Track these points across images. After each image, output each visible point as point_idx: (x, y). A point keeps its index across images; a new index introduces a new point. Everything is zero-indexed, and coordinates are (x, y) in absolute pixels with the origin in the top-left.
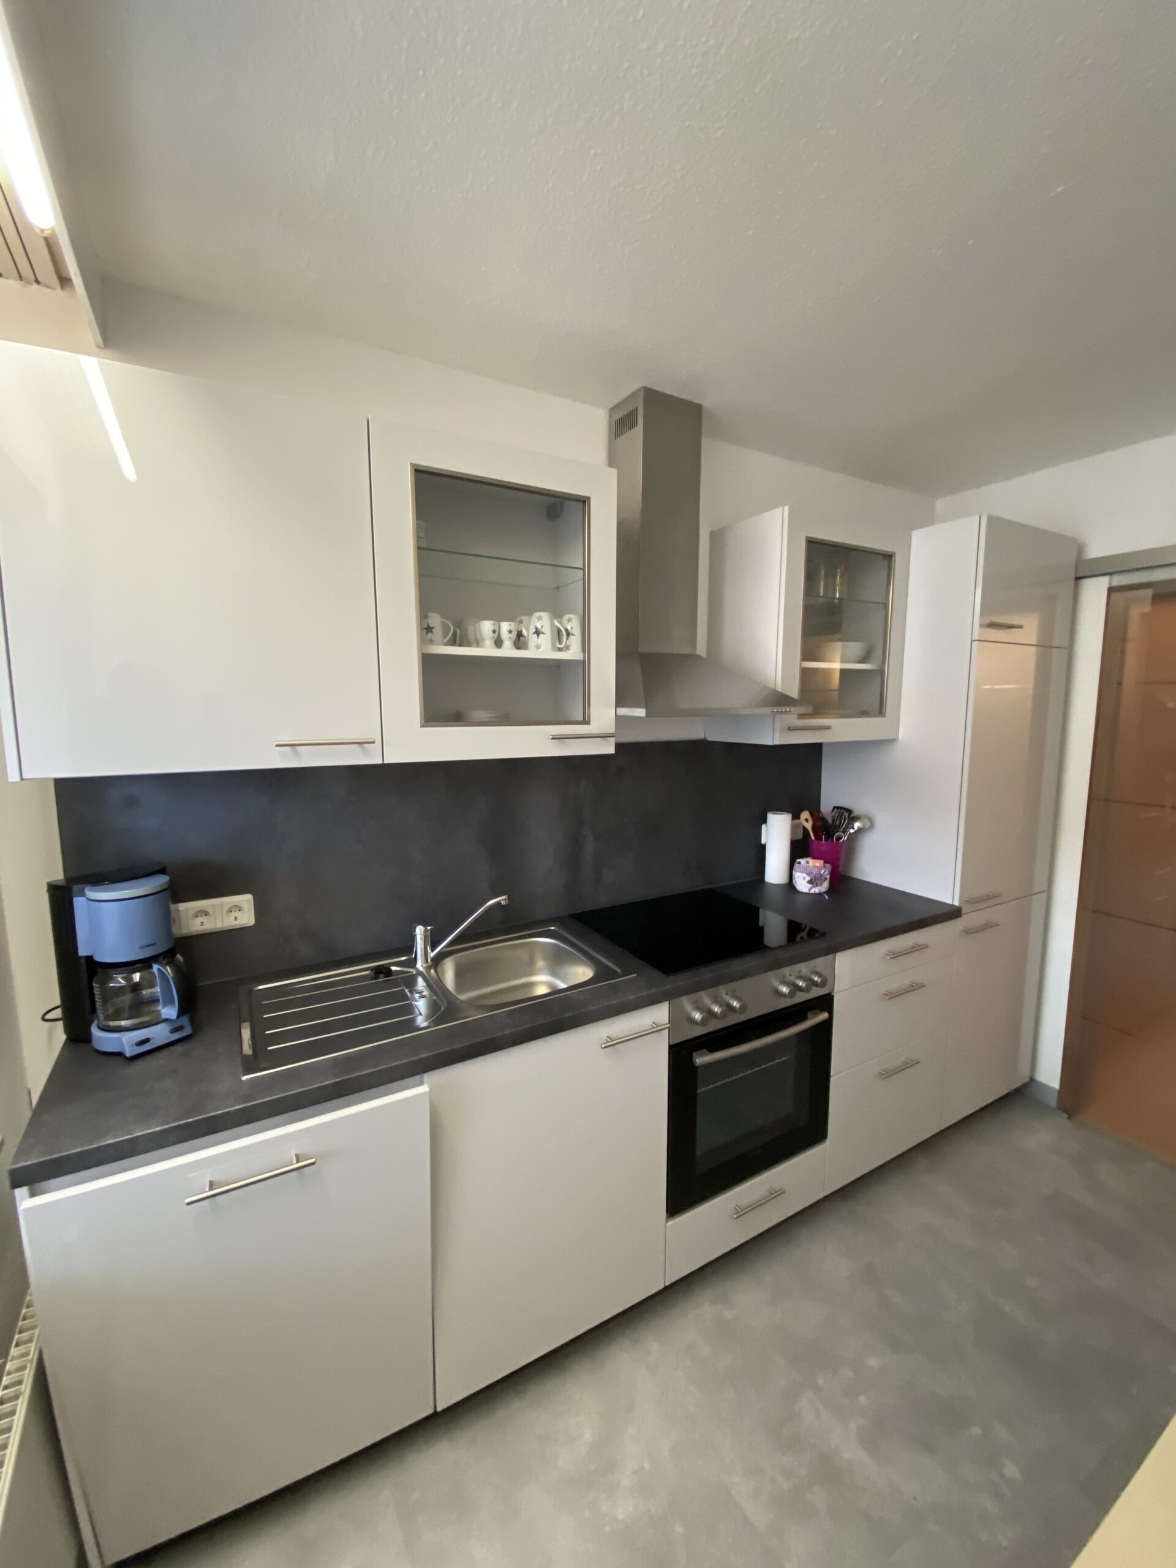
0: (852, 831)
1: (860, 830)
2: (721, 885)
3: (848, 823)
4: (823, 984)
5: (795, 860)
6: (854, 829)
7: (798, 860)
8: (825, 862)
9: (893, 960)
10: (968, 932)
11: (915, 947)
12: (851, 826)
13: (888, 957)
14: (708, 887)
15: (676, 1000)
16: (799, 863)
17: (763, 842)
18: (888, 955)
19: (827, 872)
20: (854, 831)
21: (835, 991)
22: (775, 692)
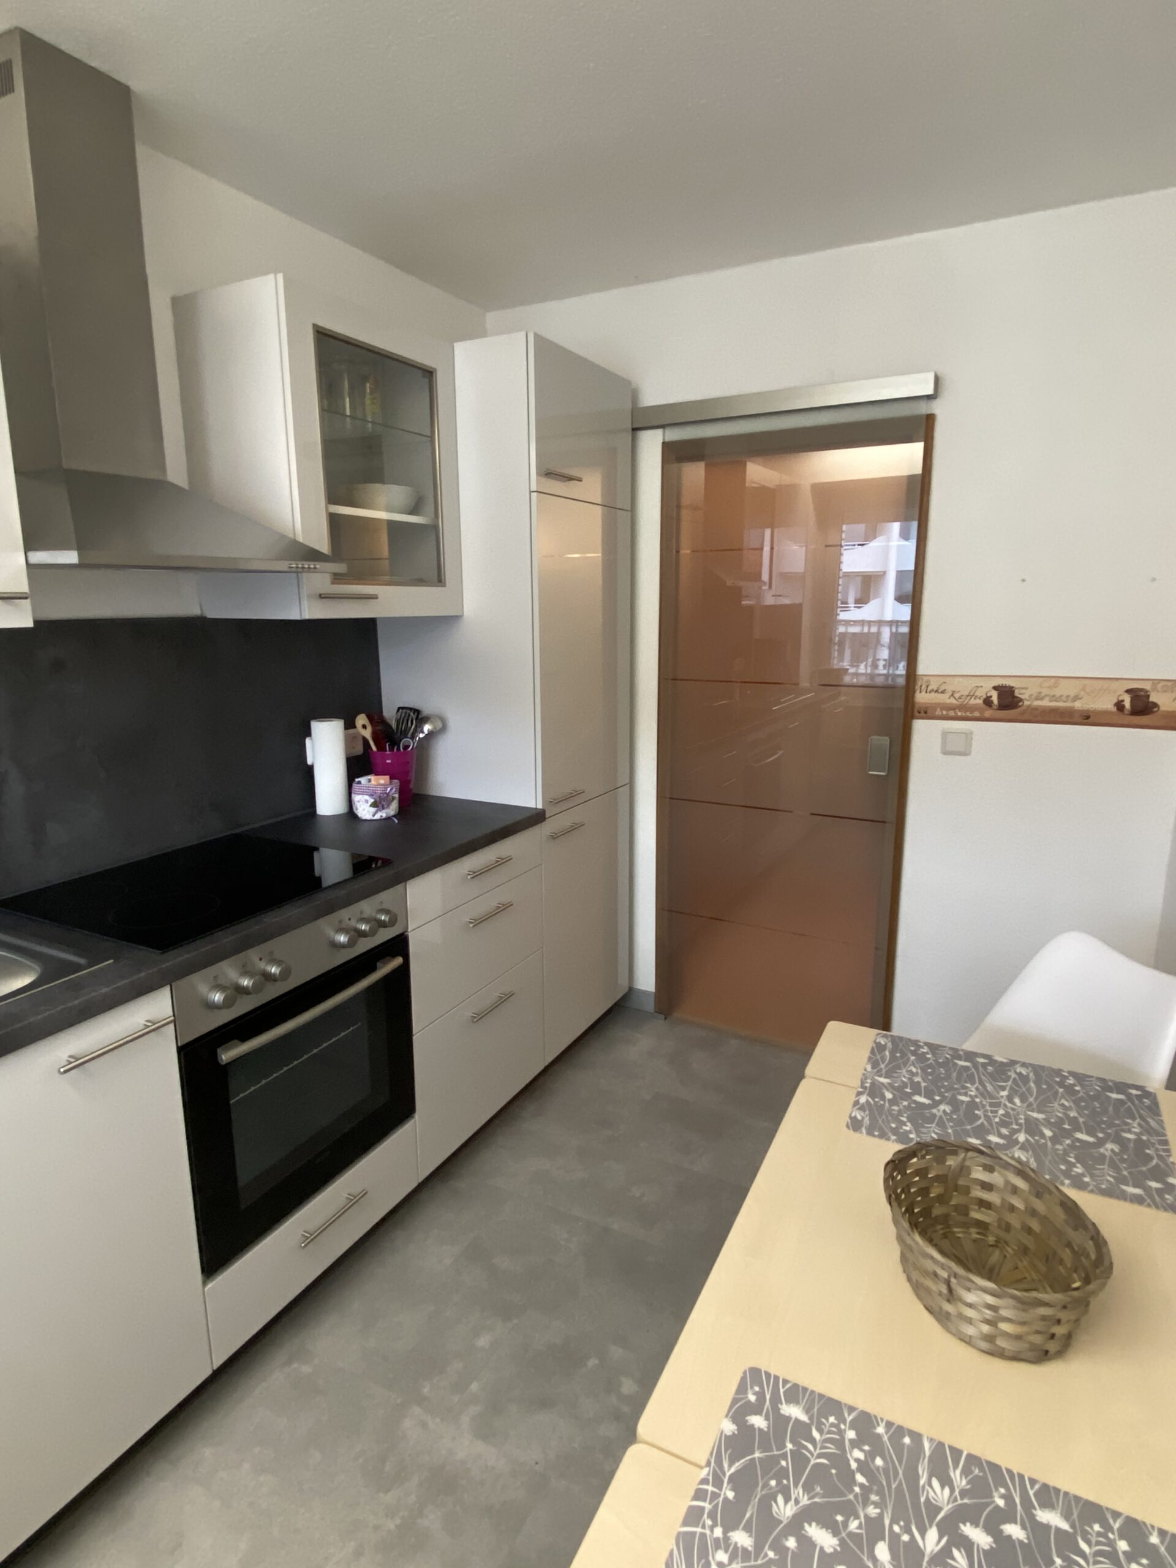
0: (421, 735)
1: (431, 734)
2: (251, 827)
3: (416, 726)
4: (393, 922)
5: (354, 780)
6: (423, 732)
7: (357, 780)
8: (391, 778)
9: (474, 879)
10: (554, 837)
11: (498, 861)
12: (420, 729)
13: (469, 877)
14: (234, 832)
15: (184, 983)
16: (359, 783)
17: (309, 762)
18: (469, 875)
19: (394, 790)
20: (424, 735)
21: (409, 930)
22: (295, 543)
